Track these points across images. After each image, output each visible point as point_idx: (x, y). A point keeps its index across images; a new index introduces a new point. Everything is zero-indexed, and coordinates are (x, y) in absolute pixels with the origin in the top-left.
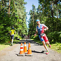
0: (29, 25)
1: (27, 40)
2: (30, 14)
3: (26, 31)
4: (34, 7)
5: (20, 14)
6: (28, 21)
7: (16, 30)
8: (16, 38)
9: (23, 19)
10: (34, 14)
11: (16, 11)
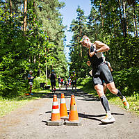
0: (70, 54)
2: (73, 30)
3: (63, 68)
4: (81, 13)
5: (51, 30)
6: (67, 46)
7: (41, 67)
8: (42, 84)
9: (58, 42)
10: (81, 30)
11: (41, 23)
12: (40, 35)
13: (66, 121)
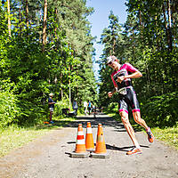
0: (100, 72)
1: (95, 118)
2: (104, 42)
3: (91, 90)
4: (114, 20)
5: (76, 42)
6: (97, 62)
7: (63, 89)
9: (85, 57)
10: (115, 41)
11: (64, 34)
12: (62, 48)
13: (93, 154)
